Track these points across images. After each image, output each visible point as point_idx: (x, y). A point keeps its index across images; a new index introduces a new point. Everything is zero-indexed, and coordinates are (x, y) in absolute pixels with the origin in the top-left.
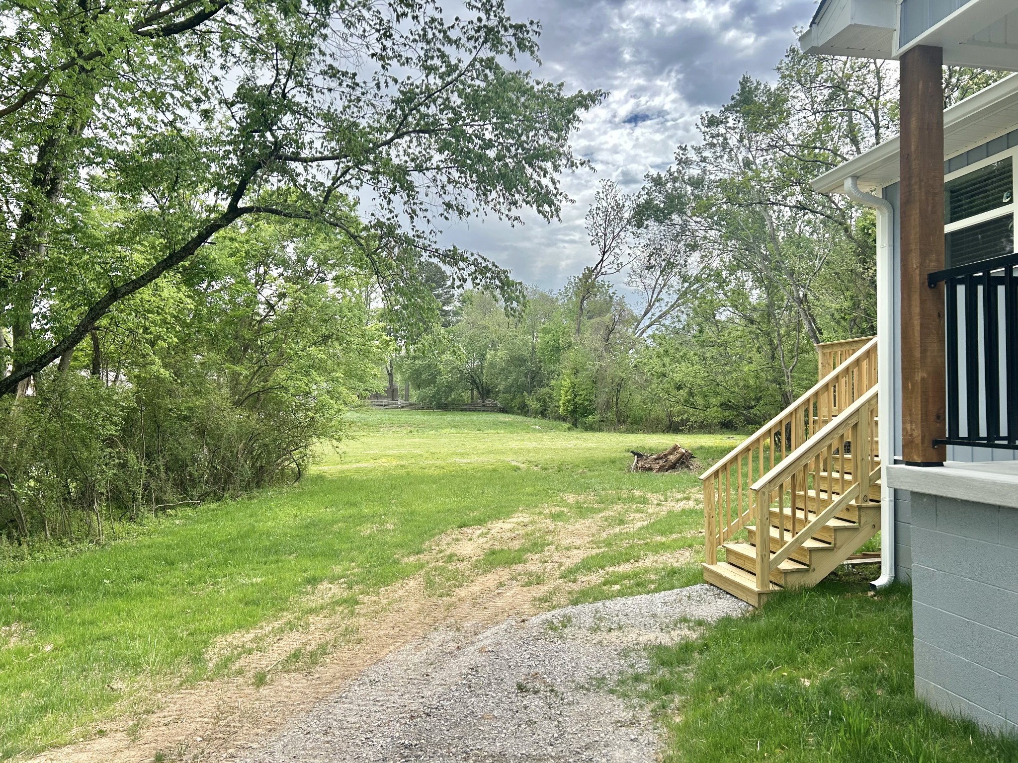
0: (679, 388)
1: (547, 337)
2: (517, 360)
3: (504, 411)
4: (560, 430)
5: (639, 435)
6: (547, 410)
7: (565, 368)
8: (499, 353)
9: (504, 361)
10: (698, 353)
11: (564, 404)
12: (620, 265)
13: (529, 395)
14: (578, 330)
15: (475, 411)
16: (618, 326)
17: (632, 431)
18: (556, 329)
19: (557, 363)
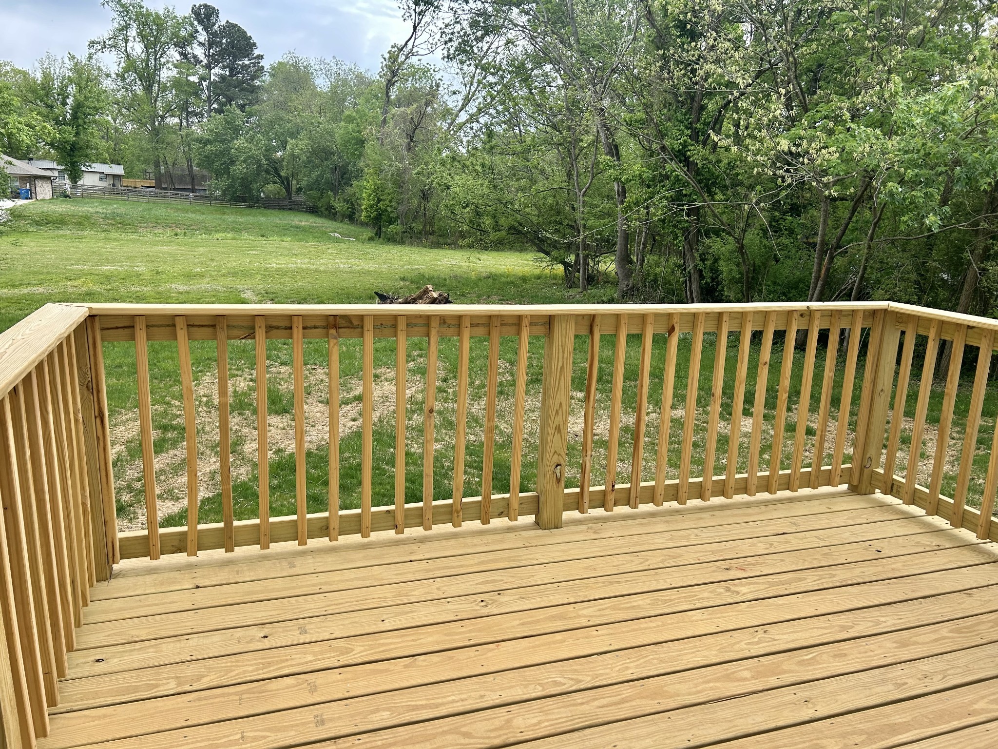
0: (465, 206)
1: (351, 127)
2: (323, 152)
3: (313, 211)
4: (359, 240)
5: (442, 252)
6: (355, 213)
7: (368, 165)
8: (300, 143)
9: (304, 152)
10: (487, 162)
11: (366, 209)
12: (434, 46)
13: (335, 194)
14: (385, 121)
15: (280, 209)
16: (424, 119)
17: (438, 245)
18: (361, 118)
19: (360, 159)
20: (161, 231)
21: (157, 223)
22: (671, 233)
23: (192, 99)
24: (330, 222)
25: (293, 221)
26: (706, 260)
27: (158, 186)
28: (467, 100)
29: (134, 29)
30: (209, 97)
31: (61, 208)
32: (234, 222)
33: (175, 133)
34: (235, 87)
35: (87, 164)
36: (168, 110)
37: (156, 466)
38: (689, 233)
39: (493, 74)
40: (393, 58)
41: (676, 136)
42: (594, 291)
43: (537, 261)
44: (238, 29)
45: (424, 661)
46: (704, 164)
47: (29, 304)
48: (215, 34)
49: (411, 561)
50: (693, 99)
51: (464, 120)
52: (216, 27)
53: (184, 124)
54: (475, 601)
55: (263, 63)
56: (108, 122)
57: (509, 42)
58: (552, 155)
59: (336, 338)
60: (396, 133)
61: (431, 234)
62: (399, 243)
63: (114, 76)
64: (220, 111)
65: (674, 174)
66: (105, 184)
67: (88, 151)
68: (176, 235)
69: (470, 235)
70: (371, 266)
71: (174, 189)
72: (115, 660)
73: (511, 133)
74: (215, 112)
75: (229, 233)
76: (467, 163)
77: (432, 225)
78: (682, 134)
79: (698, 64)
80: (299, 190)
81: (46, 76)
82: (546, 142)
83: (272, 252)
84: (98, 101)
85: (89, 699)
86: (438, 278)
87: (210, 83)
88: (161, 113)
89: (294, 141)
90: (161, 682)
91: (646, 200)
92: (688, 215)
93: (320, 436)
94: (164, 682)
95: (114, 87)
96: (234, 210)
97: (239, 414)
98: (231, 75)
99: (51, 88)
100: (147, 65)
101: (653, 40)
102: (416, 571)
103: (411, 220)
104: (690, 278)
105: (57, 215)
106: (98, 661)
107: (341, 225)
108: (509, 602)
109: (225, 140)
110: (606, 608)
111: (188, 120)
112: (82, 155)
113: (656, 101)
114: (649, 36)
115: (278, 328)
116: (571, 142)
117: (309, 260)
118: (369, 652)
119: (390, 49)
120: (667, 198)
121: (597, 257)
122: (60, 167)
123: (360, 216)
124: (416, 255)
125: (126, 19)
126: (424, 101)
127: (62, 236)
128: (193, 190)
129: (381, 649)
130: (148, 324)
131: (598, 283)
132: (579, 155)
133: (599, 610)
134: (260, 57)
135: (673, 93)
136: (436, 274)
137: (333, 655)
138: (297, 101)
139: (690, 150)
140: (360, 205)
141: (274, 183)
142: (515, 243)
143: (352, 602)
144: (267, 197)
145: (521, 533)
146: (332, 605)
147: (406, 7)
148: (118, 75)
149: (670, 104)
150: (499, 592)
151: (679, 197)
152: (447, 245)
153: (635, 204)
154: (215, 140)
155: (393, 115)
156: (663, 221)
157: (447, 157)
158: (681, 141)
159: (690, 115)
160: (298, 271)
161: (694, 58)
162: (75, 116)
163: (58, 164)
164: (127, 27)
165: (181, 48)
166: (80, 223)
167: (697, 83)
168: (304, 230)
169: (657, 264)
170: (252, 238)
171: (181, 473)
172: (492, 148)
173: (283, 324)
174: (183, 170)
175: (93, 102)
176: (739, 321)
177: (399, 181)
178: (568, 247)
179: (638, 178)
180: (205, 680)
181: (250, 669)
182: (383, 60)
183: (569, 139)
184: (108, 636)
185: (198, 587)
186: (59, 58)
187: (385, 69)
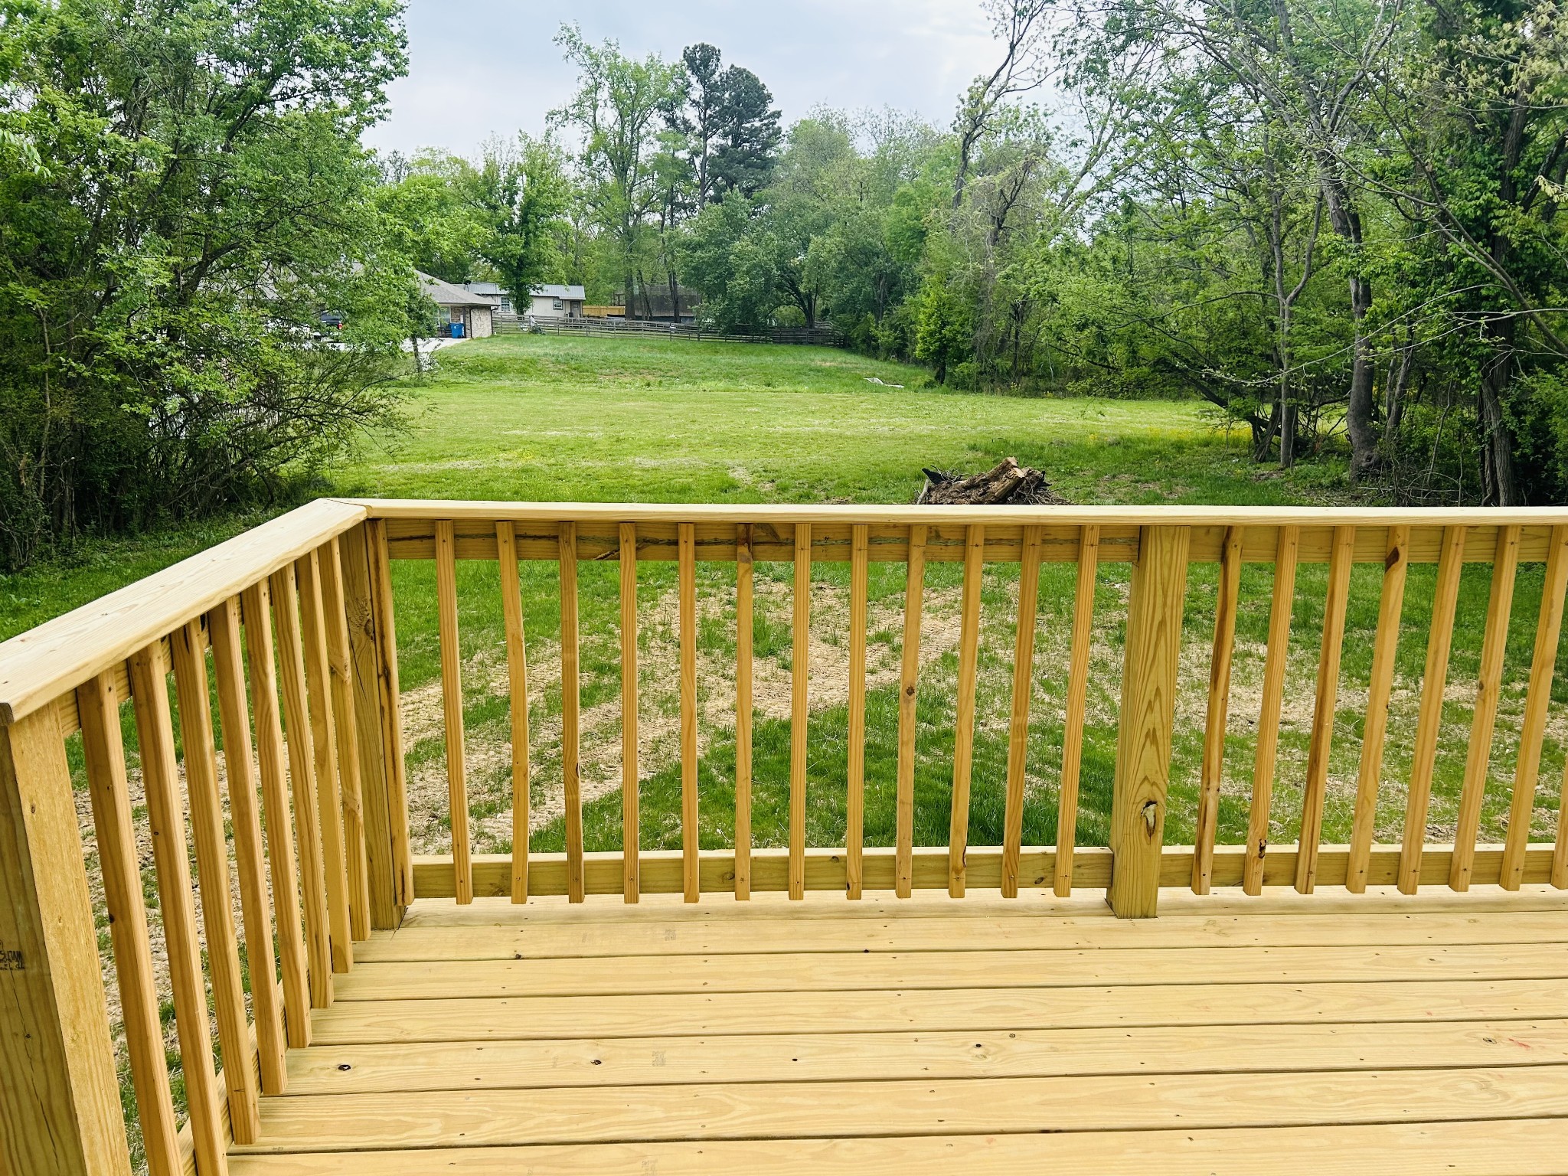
0: (1081, 327)
1: (906, 211)
2: (861, 253)
3: (845, 344)
4: (910, 388)
5: (1040, 403)
6: (907, 346)
7: (929, 271)
8: (828, 241)
9: (834, 256)
10: (1122, 255)
11: (923, 338)
12: (1042, 74)
13: (878, 318)
14: (958, 199)
15: (796, 343)
16: (1021, 192)
17: (1035, 392)
18: (921, 196)
19: (918, 260)
20: (628, 379)
21: (624, 368)
22: (1457, 365)
23: (680, 185)
24: (868, 361)
25: (812, 360)
26: (1525, 413)
27: (630, 314)
28: (1096, 155)
29: (606, 89)
30: (702, 180)
31: (500, 350)
32: (728, 364)
33: (654, 235)
34: (740, 163)
35: (538, 286)
36: (647, 203)
37: (581, 727)
38: (1493, 364)
39: (1139, 108)
40: (976, 99)
41: (1471, 193)
42: (1305, 468)
43: (1205, 416)
44: (747, 77)
45: (850, 1150)
46: (1525, 241)
47: (450, 485)
48: (714, 87)
49: (866, 951)
50: (1506, 125)
51: (1088, 189)
52: (716, 77)
53: (668, 222)
54: (964, 1044)
55: (780, 123)
56: (566, 225)
57: (1169, 53)
58: (1239, 238)
59: (747, 561)
60: (975, 217)
61: (1024, 375)
62: (973, 391)
63: (577, 159)
64: (717, 199)
65: (1464, 260)
66: (560, 314)
67: (540, 268)
68: (648, 385)
69: (1089, 374)
70: (924, 428)
71: (652, 319)
72: (367, 1070)
73: (1168, 205)
74: (711, 201)
75: (720, 381)
76: (1089, 257)
77: (1028, 359)
78: (1484, 187)
79: (1517, 61)
80: (826, 312)
81: (491, 166)
82: (1225, 216)
83: (778, 409)
84: (555, 196)
85: (310, 1135)
86: (1031, 445)
87: (706, 159)
88: (637, 208)
89: (820, 239)
90: (420, 1121)
91: (1408, 308)
92: (1489, 334)
93: (818, 695)
94: (425, 1121)
95: (578, 174)
96: (731, 345)
97: (705, 654)
98: (735, 145)
99: (495, 182)
100: (621, 140)
101: (1430, 27)
102: (872, 972)
103: (993, 353)
104: (1492, 445)
105: (495, 359)
106: (342, 1068)
107: (885, 365)
108: (1028, 1053)
109: (722, 241)
110: (1216, 1094)
111: (672, 216)
112: (532, 274)
113: (1433, 133)
114: (1423, 20)
115: (656, 542)
116: (1271, 215)
117: (830, 421)
118: (758, 1117)
119: (972, 84)
120: (1447, 304)
121: (1313, 408)
122: (504, 292)
123: (914, 350)
124: (998, 409)
125: (596, 75)
126: (1022, 162)
127: (500, 388)
128: (676, 319)
129: (780, 1115)
130: (458, 533)
131: (1314, 453)
132: (1285, 235)
133: (1202, 1096)
134: (777, 114)
135: (1468, 117)
136: (1027, 440)
137: (697, 1113)
138: (827, 177)
139: (1497, 218)
140: (915, 333)
141: (789, 304)
142: (1164, 386)
143: (750, 1016)
144: (781, 326)
145: (1074, 919)
146: (718, 1017)
147: (999, 17)
148: (582, 158)
149: (1462, 136)
150: (1013, 1031)
151: (1473, 303)
152: (1051, 391)
153: (1386, 316)
154: (709, 242)
155: (973, 188)
156: (1441, 345)
157: (1055, 248)
158: (1481, 201)
159: (1501, 153)
160: (815, 437)
161: (1508, 52)
162: (524, 220)
163: (503, 287)
164: (597, 86)
165: (668, 111)
166: (524, 369)
167: (1514, 95)
168: (828, 374)
169: (1428, 422)
170: (754, 388)
171: (613, 739)
172: (1131, 230)
173: (665, 536)
174: (664, 290)
175: (548, 198)
176: (1544, 542)
177: (977, 293)
178: (1262, 394)
179: (1391, 271)
180: (486, 1127)
181: (560, 1118)
182: (960, 103)
183: (1267, 210)
184: (368, 1026)
185: (519, 957)
186: (507, 138)
187: (962, 116)
